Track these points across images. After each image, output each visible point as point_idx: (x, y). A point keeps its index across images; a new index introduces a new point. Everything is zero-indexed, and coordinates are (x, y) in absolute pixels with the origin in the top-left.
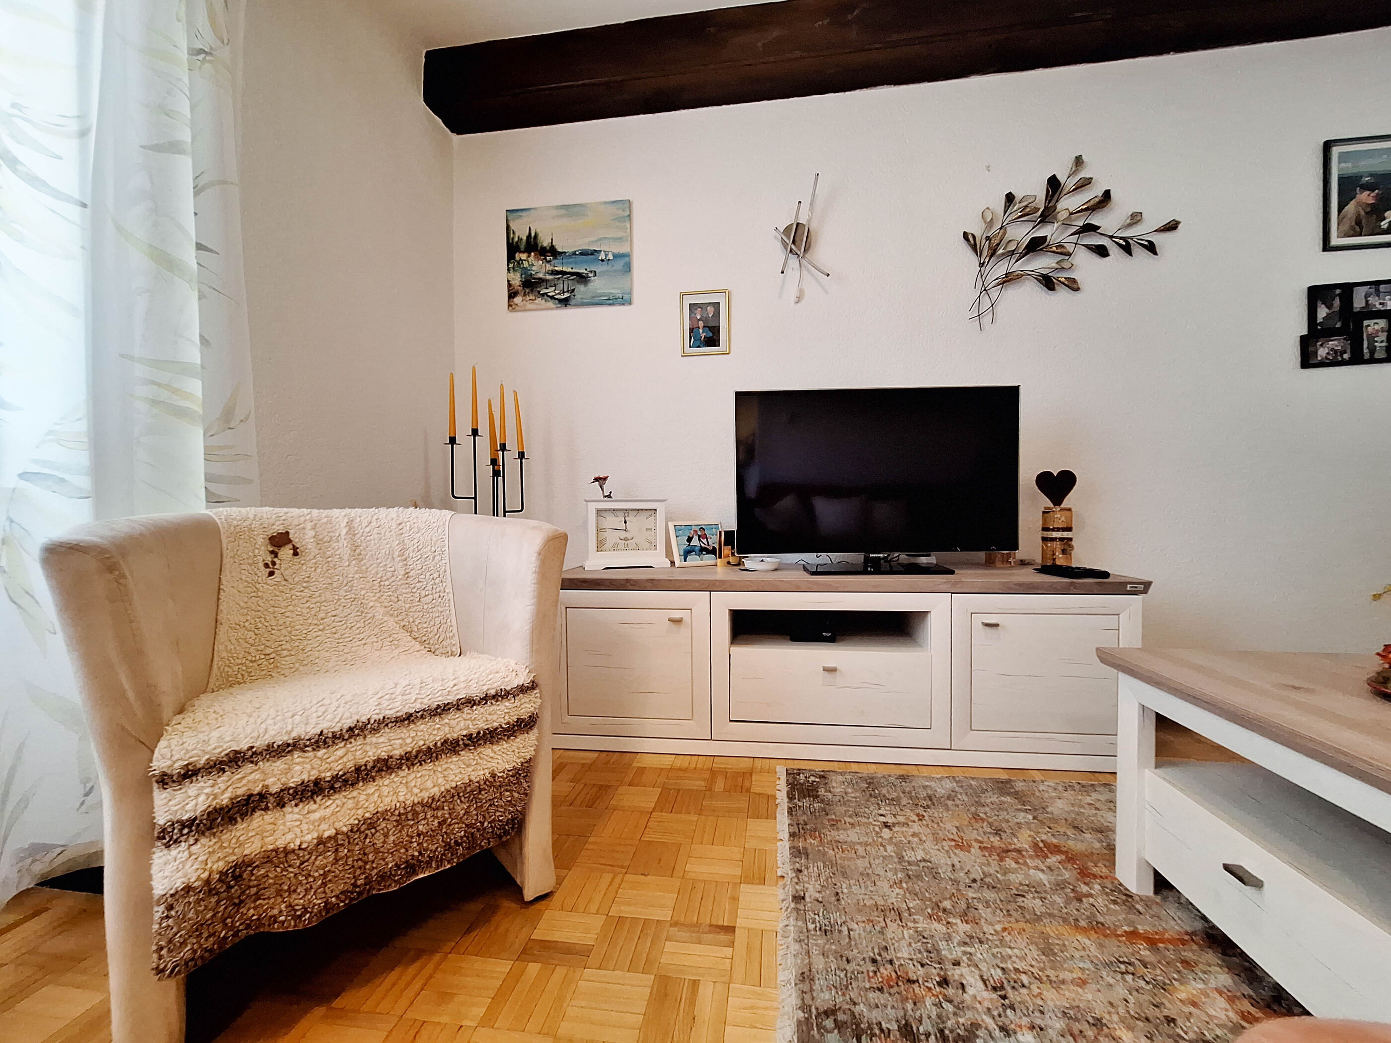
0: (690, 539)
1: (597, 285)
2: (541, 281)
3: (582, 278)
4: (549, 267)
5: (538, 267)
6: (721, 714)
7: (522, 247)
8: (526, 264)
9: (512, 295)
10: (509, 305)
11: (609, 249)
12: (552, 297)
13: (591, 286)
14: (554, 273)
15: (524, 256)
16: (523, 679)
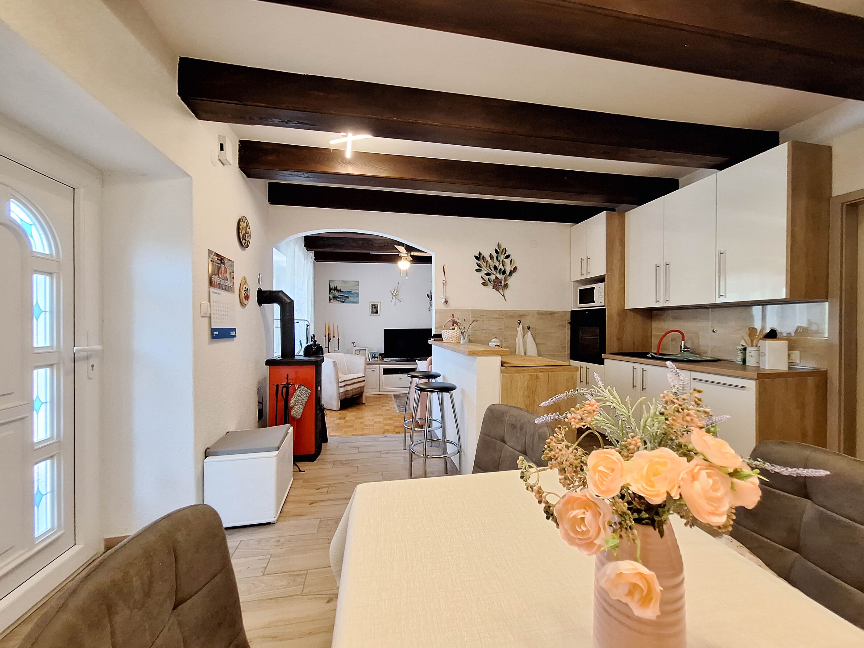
0: (373, 355)
1: (351, 299)
2: (337, 297)
3: (347, 297)
4: (340, 294)
5: (337, 294)
6: (381, 387)
7: (333, 289)
8: (334, 293)
9: (330, 300)
10: (330, 302)
11: (353, 291)
12: (340, 301)
13: (349, 299)
14: (341, 295)
15: (333, 291)
16: (364, 376)
